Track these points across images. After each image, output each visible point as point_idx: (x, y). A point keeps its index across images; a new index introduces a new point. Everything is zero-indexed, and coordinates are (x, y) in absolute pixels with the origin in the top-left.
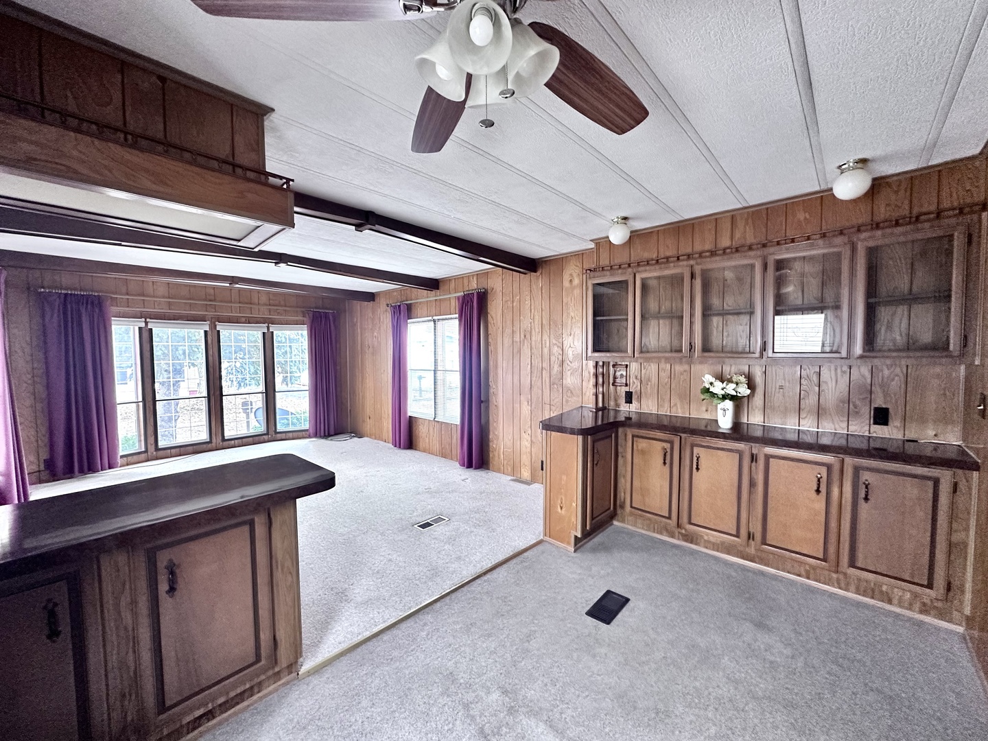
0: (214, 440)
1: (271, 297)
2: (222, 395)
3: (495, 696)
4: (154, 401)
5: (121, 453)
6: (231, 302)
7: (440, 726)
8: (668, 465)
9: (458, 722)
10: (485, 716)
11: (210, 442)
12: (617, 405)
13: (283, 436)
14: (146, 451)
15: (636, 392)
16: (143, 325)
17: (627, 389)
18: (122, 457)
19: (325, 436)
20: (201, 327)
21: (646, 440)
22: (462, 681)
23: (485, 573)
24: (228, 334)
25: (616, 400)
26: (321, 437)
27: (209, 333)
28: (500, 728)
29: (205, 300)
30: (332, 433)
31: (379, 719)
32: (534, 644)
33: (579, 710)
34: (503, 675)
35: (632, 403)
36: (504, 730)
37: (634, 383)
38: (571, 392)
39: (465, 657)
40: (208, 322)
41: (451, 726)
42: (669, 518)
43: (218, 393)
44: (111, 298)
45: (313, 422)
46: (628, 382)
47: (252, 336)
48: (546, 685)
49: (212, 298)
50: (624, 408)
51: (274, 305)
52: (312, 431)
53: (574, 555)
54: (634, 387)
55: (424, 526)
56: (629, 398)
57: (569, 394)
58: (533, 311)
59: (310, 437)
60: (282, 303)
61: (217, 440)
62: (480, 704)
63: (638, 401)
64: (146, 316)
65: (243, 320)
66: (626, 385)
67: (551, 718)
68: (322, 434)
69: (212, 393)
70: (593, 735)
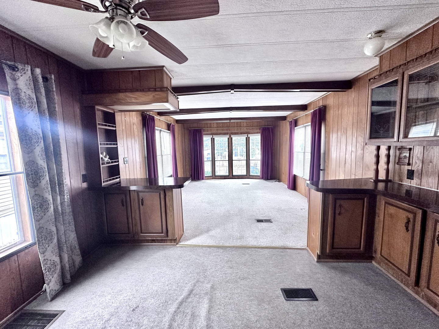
0: (230, 176)
1: (248, 123)
2: (232, 160)
3: (209, 286)
4: (215, 161)
5: (205, 176)
6: (234, 127)
7: (186, 280)
8: (410, 232)
9: (190, 283)
10: (198, 288)
11: (229, 176)
12: (401, 180)
13: (252, 177)
14: (212, 176)
15: (418, 170)
16: (212, 137)
17: (410, 168)
18: (205, 177)
19: (266, 179)
20: (226, 137)
21: (395, 208)
22: (206, 274)
23: (259, 248)
24: (235, 138)
25: (400, 176)
26: (264, 179)
27: (229, 139)
28: (197, 294)
29: (227, 127)
30: (269, 178)
31: (178, 267)
32: (242, 282)
33: (226, 314)
34: (219, 282)
35: (413, 179)
36: (197, 296)
37: (416, 163)
38: (368, 168)
39: (215, 269)
40: (229, 135)
41: (188, 282)
42: (409, 275)
43: (231, 159)
44: (203, 129)
45: (261, 173)
46: (411, 162)
47: (243, 138)
48: (227, 297)
49: (228, 126)
50: (407, 183)
51: (248, 127)
52: (261, 177)
53: (316, 264)
54: (416, 166)
55: (259, 221)
56: (411, 174)
57: (367, 169)
58: (348, 114)
59: (260, 179)
60: (252, 125)
61: (231, 176)
62: (201, 284)
63: (418, 178)
64: (212, 134)
65: (240, 133)
66: (409, 164)
67: (214, 307)
68: (265, 178)
69: (230, 159)
70: (218, 325)
